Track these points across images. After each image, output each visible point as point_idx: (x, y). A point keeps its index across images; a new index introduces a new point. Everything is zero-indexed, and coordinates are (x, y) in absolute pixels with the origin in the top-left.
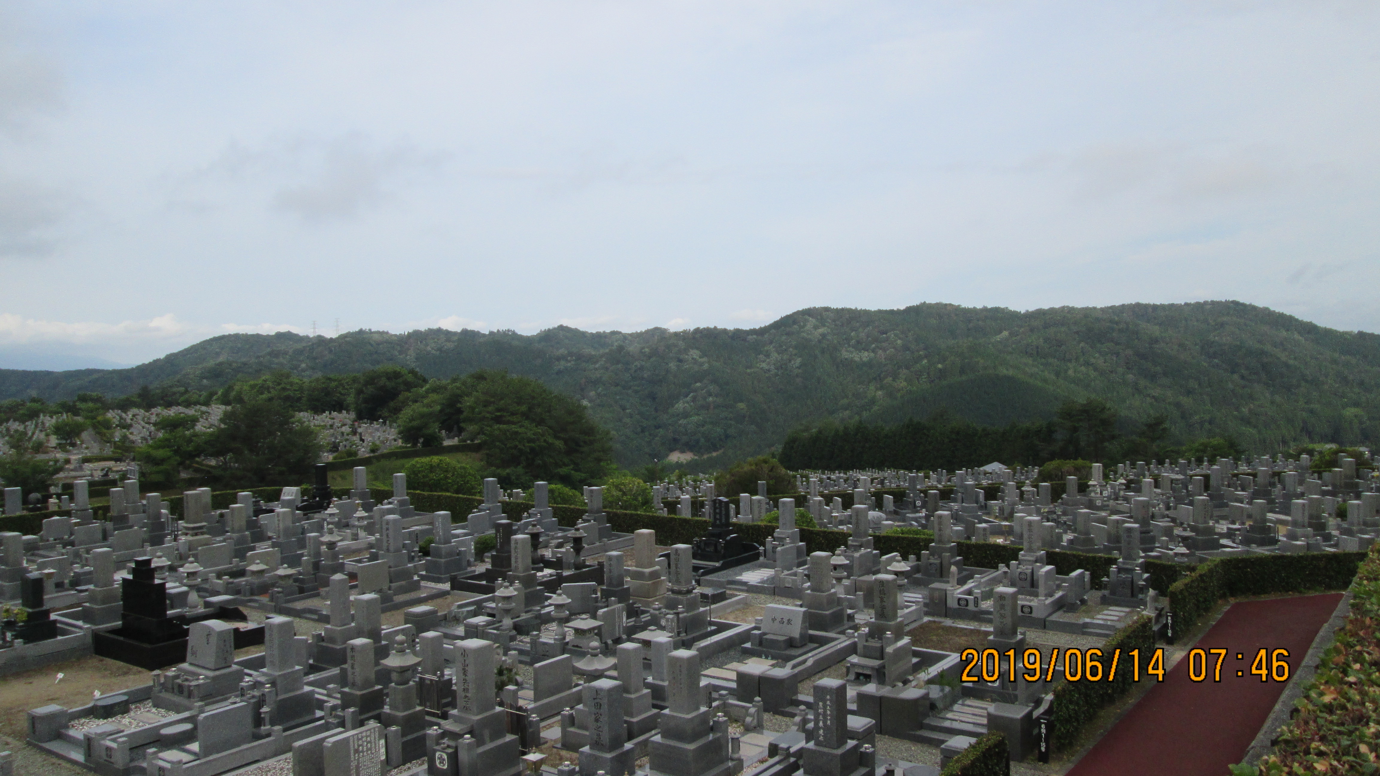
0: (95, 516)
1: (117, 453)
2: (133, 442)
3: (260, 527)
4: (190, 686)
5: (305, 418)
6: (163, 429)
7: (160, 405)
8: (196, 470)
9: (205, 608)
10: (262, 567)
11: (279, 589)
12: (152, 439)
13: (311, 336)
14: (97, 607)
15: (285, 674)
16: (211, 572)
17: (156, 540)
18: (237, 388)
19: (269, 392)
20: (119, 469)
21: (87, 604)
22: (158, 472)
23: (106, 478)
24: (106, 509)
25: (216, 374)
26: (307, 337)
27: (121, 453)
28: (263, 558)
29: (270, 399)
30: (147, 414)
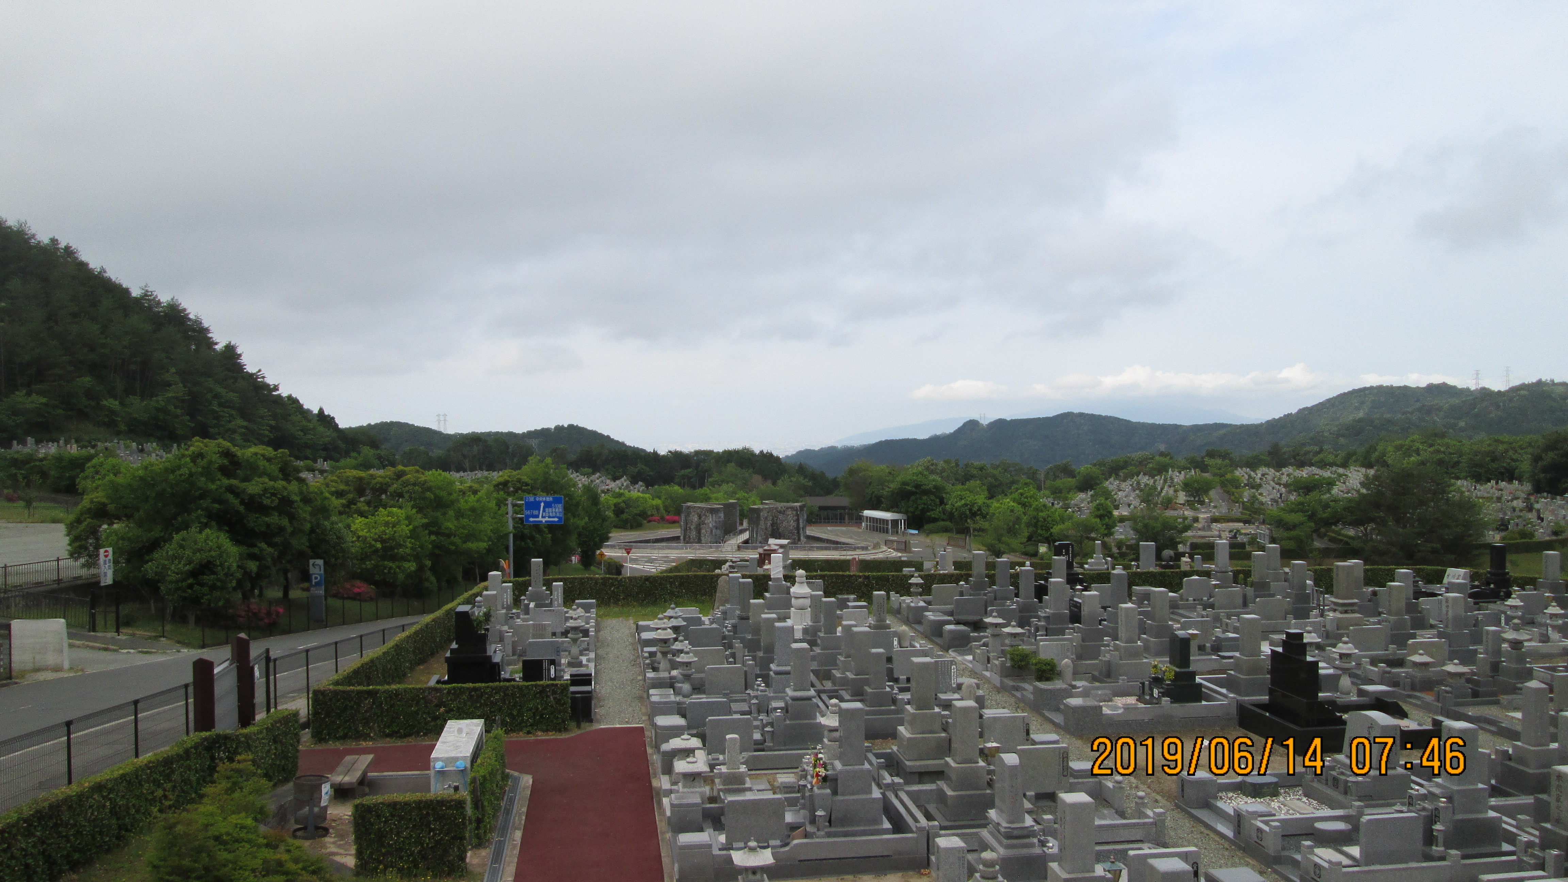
0: (1236, 581)
1: (1245, 514)
2: (1262, 503)
3: (1420, 612)
4: (1347, 782)
5: (1463, 487)
6: (1295, 491)
7: (1292, 465)
8: (1332, 540)
9: (1358, 696)
10: (1426, 659)
11: (1448, 689)
12: (1283, 502)
13: (1473, 388)
14: (1242, 677)
15: (1464, 791)
16: (1365, 656)
17: (1302, 614)
18: (1380, 448)
19: (1418, 455)
20: (1247, 531)
21: (1232, 672)
22: (1290, 539)
23: (1234, 541)
24: (1248, 574)
25: (1355, 430)
26: (1468, 389)
27: (1250, 515)
28: (1427, 648)
29: (1423, 463)
30: (1278, 474)
